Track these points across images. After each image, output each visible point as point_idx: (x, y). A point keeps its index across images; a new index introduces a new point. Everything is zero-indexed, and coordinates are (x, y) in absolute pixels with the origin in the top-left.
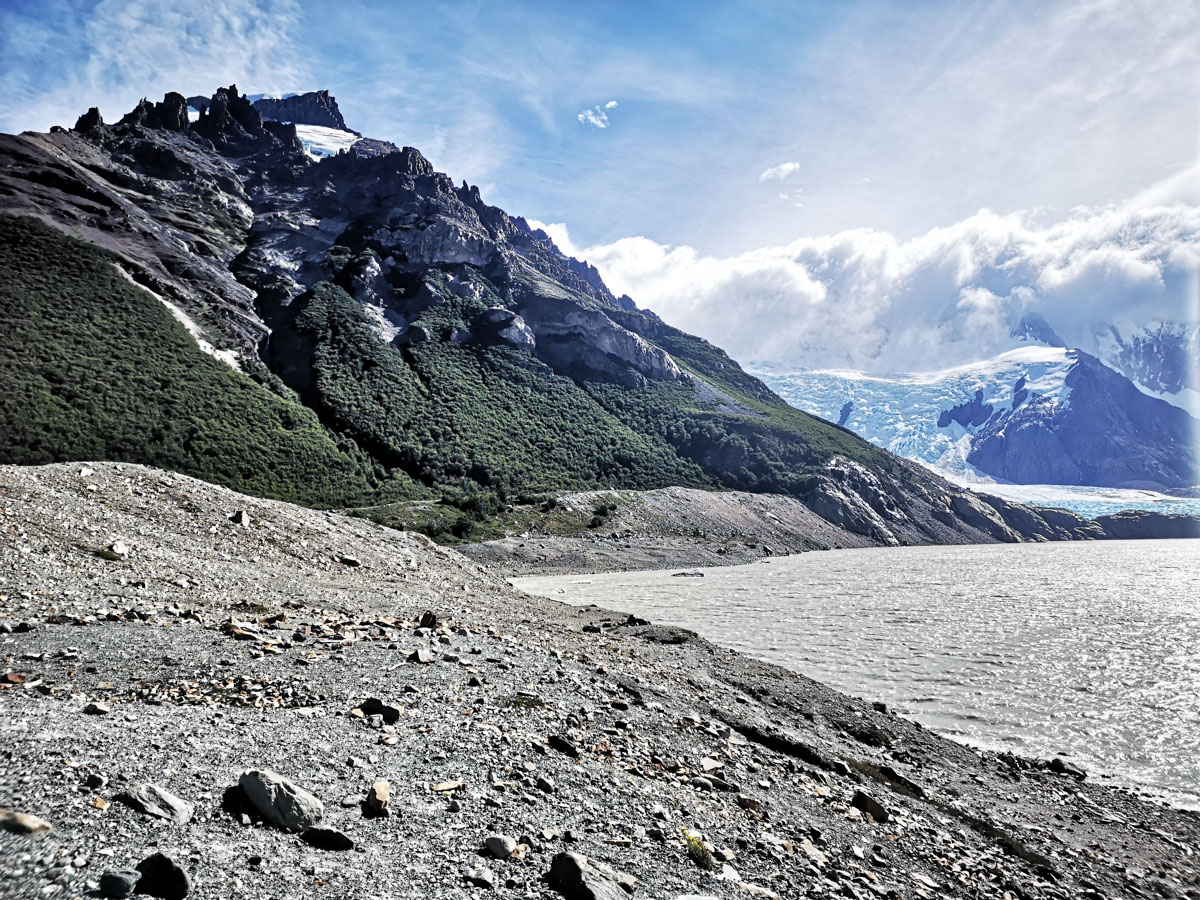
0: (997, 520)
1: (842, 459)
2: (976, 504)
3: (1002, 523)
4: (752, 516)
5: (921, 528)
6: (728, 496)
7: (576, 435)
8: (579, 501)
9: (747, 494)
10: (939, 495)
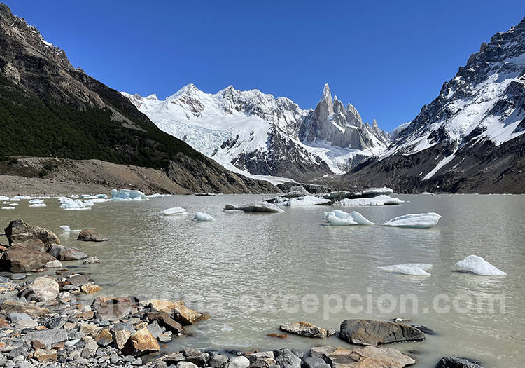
0: (243, 183)
1: (182, 154)
2: (236, 178)
3: (244, 185)
4: (136, 176)
5: (213, 186)
6: (124, 167)
7: (41, 130)
8: (34, 162)
9: (135, 167)
10: (221, 173)
